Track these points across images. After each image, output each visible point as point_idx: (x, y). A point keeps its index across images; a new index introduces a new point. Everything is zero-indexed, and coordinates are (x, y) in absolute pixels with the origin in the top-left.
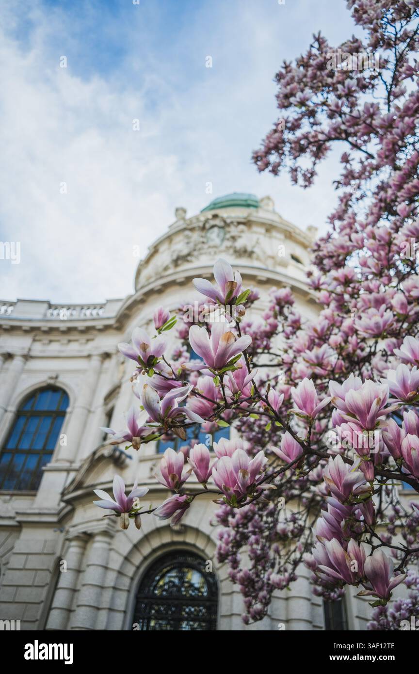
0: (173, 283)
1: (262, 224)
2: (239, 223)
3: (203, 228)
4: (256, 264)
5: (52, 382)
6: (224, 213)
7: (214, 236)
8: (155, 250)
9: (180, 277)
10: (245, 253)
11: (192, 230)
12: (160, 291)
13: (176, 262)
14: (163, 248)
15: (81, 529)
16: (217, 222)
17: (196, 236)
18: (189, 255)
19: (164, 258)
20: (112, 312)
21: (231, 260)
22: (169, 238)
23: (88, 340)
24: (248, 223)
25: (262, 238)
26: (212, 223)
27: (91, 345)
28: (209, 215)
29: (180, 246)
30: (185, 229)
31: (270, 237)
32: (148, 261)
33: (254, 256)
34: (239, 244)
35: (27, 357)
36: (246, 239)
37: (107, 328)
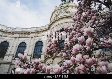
0: (56, 20)
1: (71, 6)
2: (66, 7)
4: (71, 14)
5: (39, 40)
6: (63, 5)
7: (62, 10)
8: (52, 15)
9: (57, 19)
10: (69, 12)
11: (58, 10)
12: (54, 22)
13: (56, 16)
14: (54, 14)
17: (59, 11)
18: (58, 15)
19: (54, 16)
20: (47, 27)
21: (66, 14)
22: (54, 12)
24: (68, 6)
25: (71, 9)
26: (61, 8)
28: (61, 6)
29: (57, 13)
30: (57, 10)
31: (73, 8)
32: (52, 17)
33: (70, 12)
34: (67, 11)
35: (35, 37)
36: (68, 10)
37: (47, 30)
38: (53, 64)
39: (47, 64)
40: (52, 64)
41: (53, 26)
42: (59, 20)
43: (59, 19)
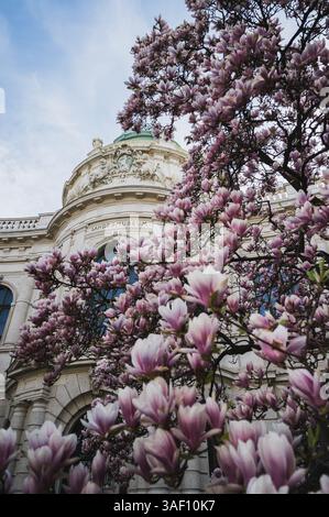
0: (91, 201)
1: (163, 152)
2: (144, 152)
3: (115, 156)
4: (157, 184)
6: (131, 143)
7: (124, 161)
8: (78, 174)
9: (97, 196)
10: (148, 176)
11: (106, 157)
12: (82, 207)
13: (94, 183)
14: (84, 172)
15: (23, 398)
16: (126, 151)
17: (109, 162)
18: (104, 178)
19: (84, 181)
20: (44, 224)
21: (137, 182)
22: (88, 164)
23: (26, 248)
24: (150, 151)
25: (161, 163)
26: (122, 151)
27: (28, 251)
28: (120, 144)
29: (97, 171)
30: (100, 157)
31: (168, 163)
32: (72, 182)
33: (156, 178)
34: (144, 169)
36: (149, 165)
37: (41, 237)
38: (47, 403)
39: (17, 400)
40: (41, 400)
41: (73, 224)
42: (106, 202)
43: (104, 198)
